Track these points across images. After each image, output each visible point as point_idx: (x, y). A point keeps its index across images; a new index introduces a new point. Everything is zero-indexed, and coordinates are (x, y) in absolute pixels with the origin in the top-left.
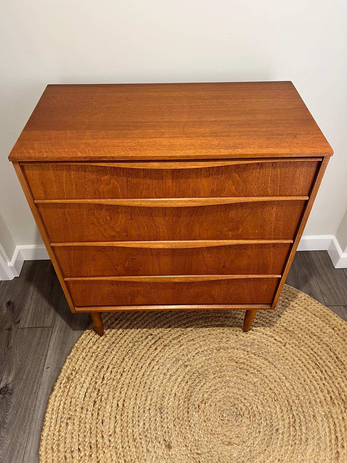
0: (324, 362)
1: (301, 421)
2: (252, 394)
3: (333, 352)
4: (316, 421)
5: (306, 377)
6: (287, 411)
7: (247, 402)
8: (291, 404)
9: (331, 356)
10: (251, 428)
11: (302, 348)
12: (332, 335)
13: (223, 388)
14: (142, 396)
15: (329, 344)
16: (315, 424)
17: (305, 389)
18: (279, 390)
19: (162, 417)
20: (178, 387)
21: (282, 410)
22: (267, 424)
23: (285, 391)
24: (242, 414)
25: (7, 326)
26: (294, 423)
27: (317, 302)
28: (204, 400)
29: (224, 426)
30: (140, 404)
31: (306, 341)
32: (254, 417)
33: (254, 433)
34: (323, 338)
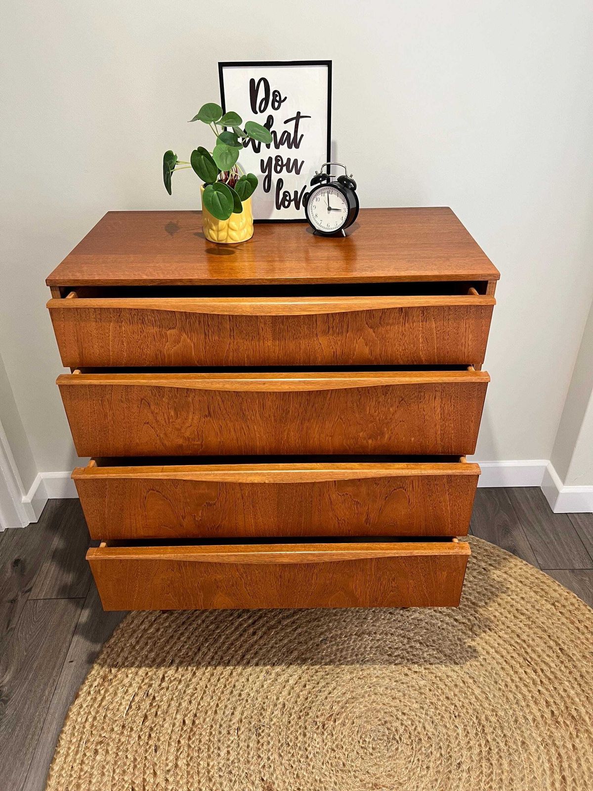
0: (539, 656)
1: (500, 750)
2: (416, 706)
3: (553, 640)
4: (526, 750)
5: (509, 680)
6: (477, 734)
7: (408, 718)
8: (484, 722)
9: (550, 647)
10: (413, 762)
11: (501, 634)
12: (552, 614)
13: (367, 695)
14: (226, 706)
15: (546, 629)
16: (525, 755)
17: (507, 698)
18: (462, 699)
19: (259, 742)
20: (289, 694)
21: (468, 732)
22: (441, 754)
23: (472, 702)
24: (397, 737)
25: (11, 596)
26: (489, 753)
27: (525, 562)
28: (332, 714)
29: (367, 758)
30: (222, 719)
31: (508, 623)
32: (418, 743)
33: (419, 769)
34: (537, 618)
